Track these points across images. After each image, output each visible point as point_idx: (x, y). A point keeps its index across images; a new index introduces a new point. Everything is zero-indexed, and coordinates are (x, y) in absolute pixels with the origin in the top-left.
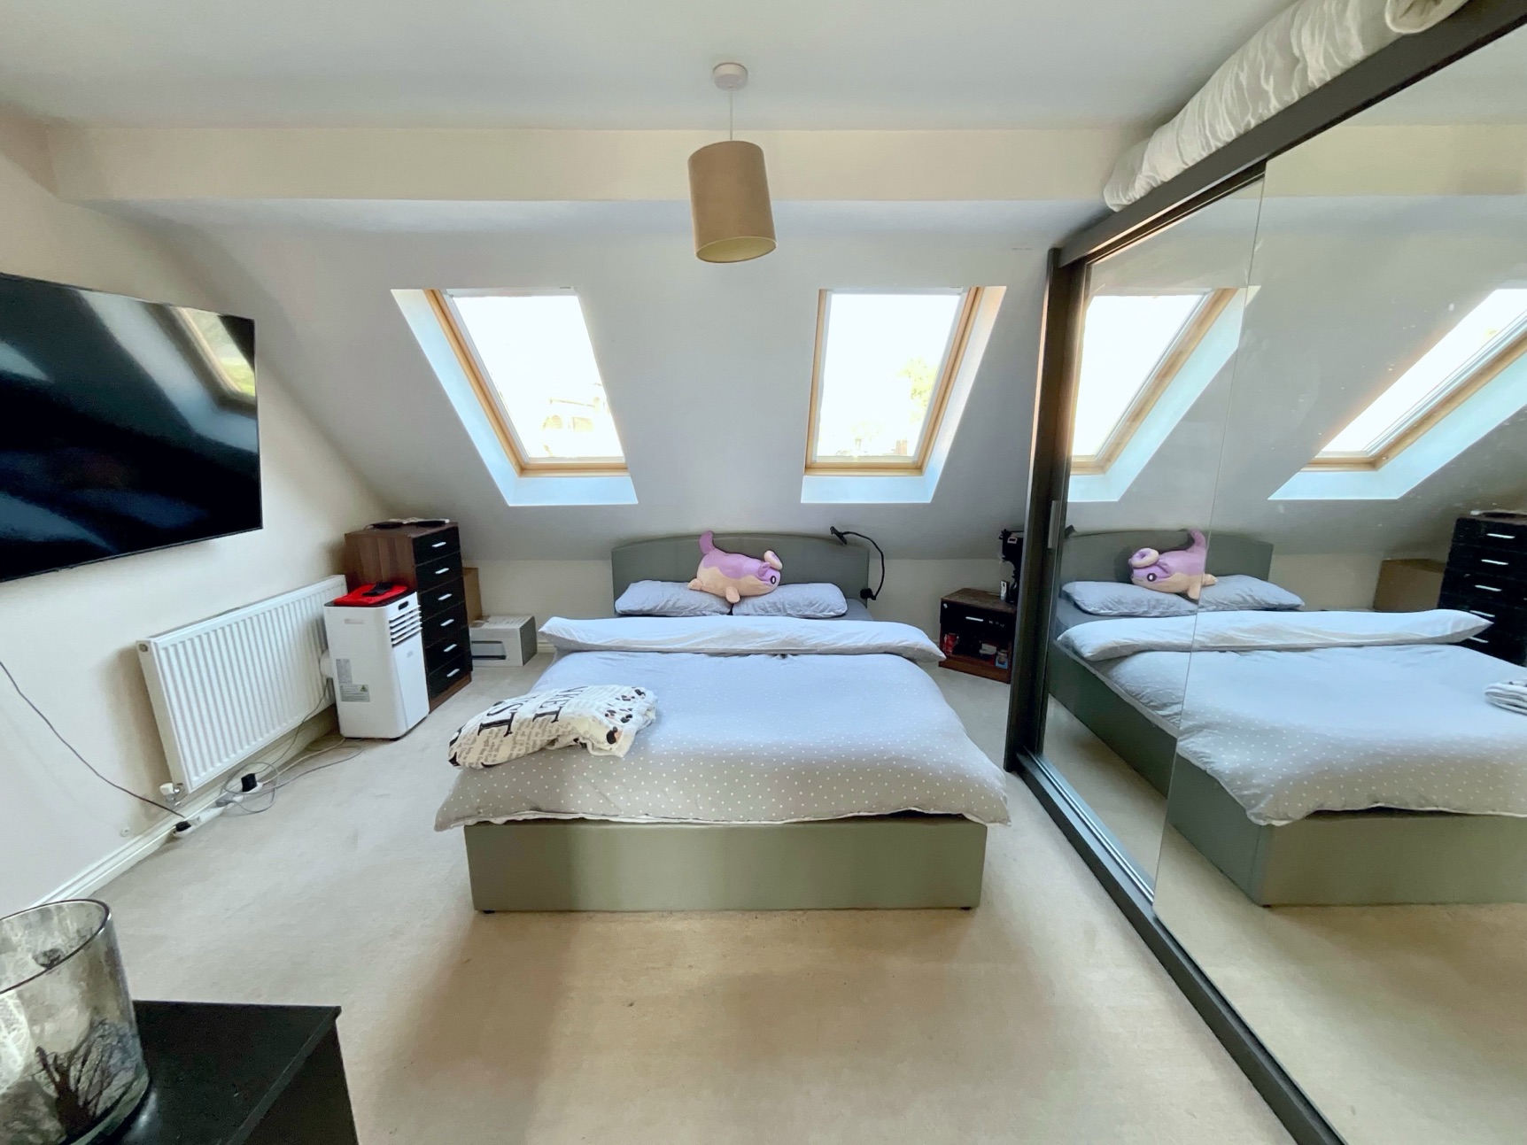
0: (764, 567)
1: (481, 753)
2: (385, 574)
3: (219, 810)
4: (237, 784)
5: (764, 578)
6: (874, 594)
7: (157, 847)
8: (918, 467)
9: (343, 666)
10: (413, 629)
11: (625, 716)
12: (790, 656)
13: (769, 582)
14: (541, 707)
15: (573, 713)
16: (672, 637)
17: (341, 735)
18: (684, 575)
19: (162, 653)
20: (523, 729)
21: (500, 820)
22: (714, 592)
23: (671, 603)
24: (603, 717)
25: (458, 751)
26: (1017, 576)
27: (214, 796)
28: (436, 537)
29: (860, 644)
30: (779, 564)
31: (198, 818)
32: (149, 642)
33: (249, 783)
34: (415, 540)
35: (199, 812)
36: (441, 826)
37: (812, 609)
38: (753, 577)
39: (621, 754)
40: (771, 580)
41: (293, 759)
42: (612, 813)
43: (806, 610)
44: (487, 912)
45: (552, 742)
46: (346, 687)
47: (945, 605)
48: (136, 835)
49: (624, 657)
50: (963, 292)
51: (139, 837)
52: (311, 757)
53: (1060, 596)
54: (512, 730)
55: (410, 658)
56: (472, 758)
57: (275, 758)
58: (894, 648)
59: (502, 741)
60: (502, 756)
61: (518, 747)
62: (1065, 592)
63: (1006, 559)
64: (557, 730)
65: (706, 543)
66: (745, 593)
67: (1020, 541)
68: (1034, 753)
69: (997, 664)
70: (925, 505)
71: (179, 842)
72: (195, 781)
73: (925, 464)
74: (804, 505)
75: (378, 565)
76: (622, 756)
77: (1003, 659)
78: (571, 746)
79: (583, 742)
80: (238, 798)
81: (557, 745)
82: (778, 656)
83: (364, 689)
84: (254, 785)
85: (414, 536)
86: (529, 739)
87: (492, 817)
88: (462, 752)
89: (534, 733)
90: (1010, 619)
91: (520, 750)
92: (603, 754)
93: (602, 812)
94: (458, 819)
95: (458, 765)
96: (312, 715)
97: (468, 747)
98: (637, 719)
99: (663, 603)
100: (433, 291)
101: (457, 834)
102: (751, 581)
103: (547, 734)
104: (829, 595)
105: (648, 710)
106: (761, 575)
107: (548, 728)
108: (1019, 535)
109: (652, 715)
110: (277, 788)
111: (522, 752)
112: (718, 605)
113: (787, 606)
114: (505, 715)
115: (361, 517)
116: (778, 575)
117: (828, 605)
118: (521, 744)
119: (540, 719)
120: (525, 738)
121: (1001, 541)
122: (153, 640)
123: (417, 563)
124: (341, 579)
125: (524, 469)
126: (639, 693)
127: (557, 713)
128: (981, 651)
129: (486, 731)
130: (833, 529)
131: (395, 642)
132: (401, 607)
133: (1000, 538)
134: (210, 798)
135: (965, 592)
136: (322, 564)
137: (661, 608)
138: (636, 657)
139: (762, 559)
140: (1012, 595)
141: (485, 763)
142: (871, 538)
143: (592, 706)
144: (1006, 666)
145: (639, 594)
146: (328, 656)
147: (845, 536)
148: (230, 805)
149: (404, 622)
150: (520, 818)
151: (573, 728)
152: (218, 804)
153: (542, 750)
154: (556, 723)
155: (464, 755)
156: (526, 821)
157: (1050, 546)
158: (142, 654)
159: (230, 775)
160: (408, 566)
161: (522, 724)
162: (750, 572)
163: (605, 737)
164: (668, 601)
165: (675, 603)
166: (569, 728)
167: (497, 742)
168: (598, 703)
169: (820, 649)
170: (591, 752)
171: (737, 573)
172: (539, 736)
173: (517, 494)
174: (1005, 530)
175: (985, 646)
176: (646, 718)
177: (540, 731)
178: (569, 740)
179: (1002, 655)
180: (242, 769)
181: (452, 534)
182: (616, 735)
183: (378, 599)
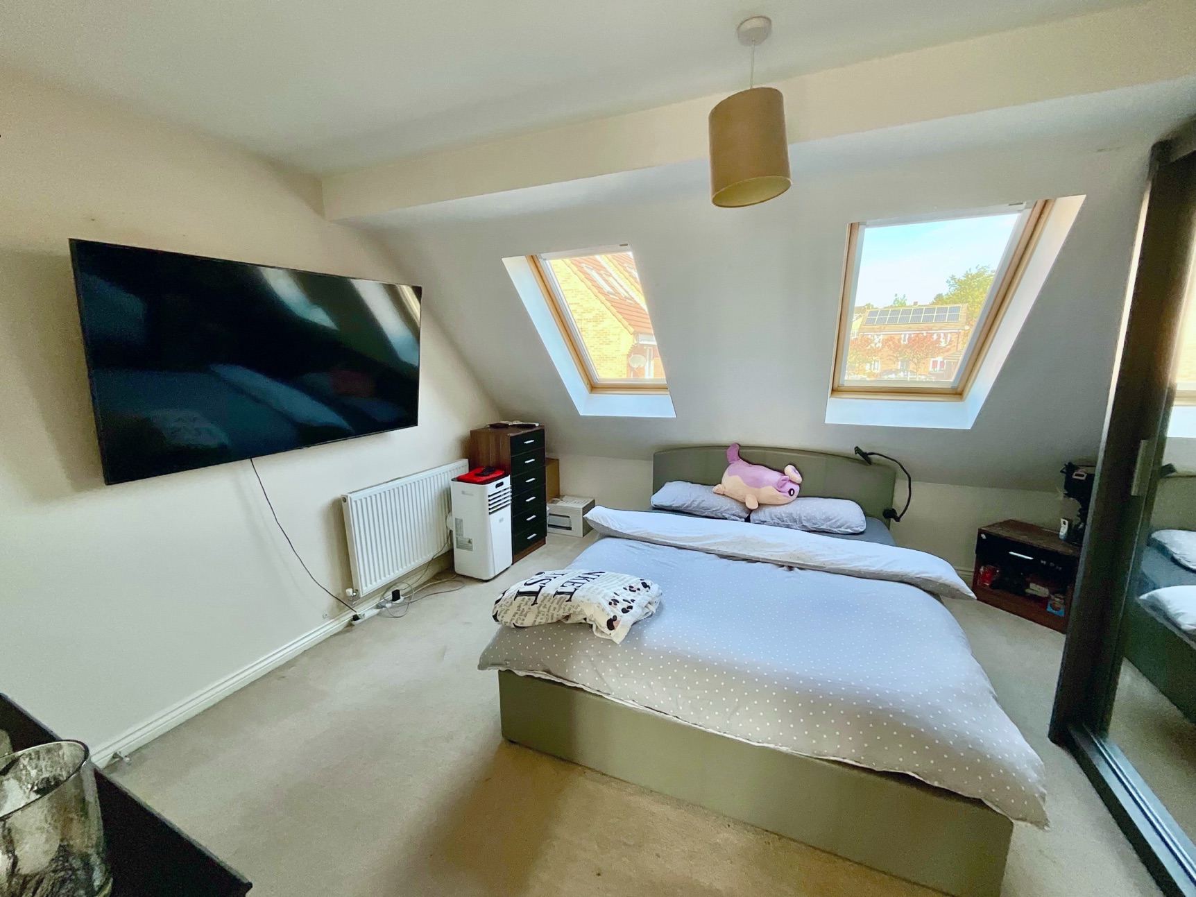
0: (783, 480)
1: (514, 616)
2: (492, 461)
3: (377, 611)
4: (389, 596)
5: (782, 490)
6: (898, 515)
7: (341, 629)
8: (957, 393)
9: (459, 523)
10: (505, 502)
11: (626, 607)
12: (796, 569)
13: (788, 494)
14: (563, 586)
15: (584, 597)
16: (688, 535)
17: (455, 573)
18: (712, 480)
19: (354, 504)
20: (545, 602)
21: (521, 674)
22: (736, 497)
23: (696, 503)
24: (606, 604)
25: (499, 610)
26: (1083, 514)
27: (377, 601)
28: (527, 437)
29: (872, 569)
30: (798, 478)
31: (364, 615)
32: (347, 496)
33: (396, 596)
34: (511, 437)
35: (366, 611)
36: (482, 667)
37: (828, 523)
38: (771, 487)
39: (618, 641)
40: (789, 492)
41: (424, 584)
42: (605, 692)
43: (823, 524)
44: (512, 742)
45: (567, 617)
46: (460, 539)
47: (983, 536)
48: (331, 619)
49: (646, 548)
50: (1026, 208)
51: (332, 620)
52: (435, 584)
53: (1148, 545)
54: (538, 601)
55: (502, 523)
56: (507, 618)
57: (414, 582)
58: (912, 578)
59: (529, 609)
60: (528, 622)
61: (541, 616)
62: (1155, 540)
63: (1068, 495)
64: (569, 609)
65: (733, 453)
66: (761, 502)
67: (1091, 477)
68: (1094, 731)
69: (1049, 609)
70: (965, 431)
71: (354, 628)
72: (366, 589)
73: (967, 389)
74: (828, 425)
75: (489, 455)
76: (618, 643)
77: (1057, 605)
78: (581, 623)
79: (591, 623)
80: (388, 605)
81: (570, 621)
82: (785, 568)
83: (470, 542)
84: (399, 598)
85: (511, 435)
86: (548, 611)
87: (516, 670)
88: (501, 612)
89: (552, 608)
90: (1070, 564)
91: (541, 619)
92: (604, 637)
93: (596, 688)
94: (494, 665)
95: (498, 621)
96: (439, 554)
97: (506, 608)
98: (636, 612)
99: (690, 503)
100: (532, 256)
101: (493, 675)
102: (768, 492)
103: (562, 610)
104: (849, 513)
105: (649, 603)
106: (779, 488)
107: (563, 606)
108: (1090, 470)
109: (653, 609)
110: (411, 602)
111: (543, 621)
112: (737, 509)
113: (803, 518)
114: (535, 588)
115: (484, 419)
116: (797, 488)
117: (846, 522)
118: (543, 615)
119: (559, 596)
120: (546, 610)
121: (1064, 476)
122: (349, 495)
123: (512, 454)
124: (466, 461)
125: (594, 387)
126: (645, 585)
127: (572, 594)
128: (1028, 591)
129: (520, 598)
130: (857, 450)
131: (491, 511)
132: (498, 486)
133: (1062, 472)
134: (371, 603)
135: (1009, 524)
136: (456, 450)
137: (687, 507)
138: (657, 548)
139: (782, 472)
140: (1075, 534)
141: (516, 624)
142: (899, 461)
143: (599, 594)
144: (1061, 613)
145: (674, 492)
146: (452, 515)
147: (869, 456)
148: (383, 609)
149: (500, 496)
150: (536, 676)
151: (582, 610)
152: (378, 607)
153: (559, 622)
154: (569, 602)
155: (502, 614)
156: (539, 679)
157: (1134, 492)
158: (344, 504)
159: (387, 587)
160: (506, 455)
161: (545, 597)
162: (769, 484)
163: (606, 623)
164: (693, 501)
165: (700, 503)
166: (579, 609)
167: (526, 608)
168: (606, 591)
169: (828, 566)
170: (595, 633)
171: (757, 483)
172: (556, 611)
173: (587, 406)
174: (1070, 463)
175: (1032, 585)
176: (647, 610)
177: (557, 606)
178: (580, 618)
179: (1057, 600)
180: (395, 584)
181: (540, 435)
182: (614, 623)
183: (484, 478)
